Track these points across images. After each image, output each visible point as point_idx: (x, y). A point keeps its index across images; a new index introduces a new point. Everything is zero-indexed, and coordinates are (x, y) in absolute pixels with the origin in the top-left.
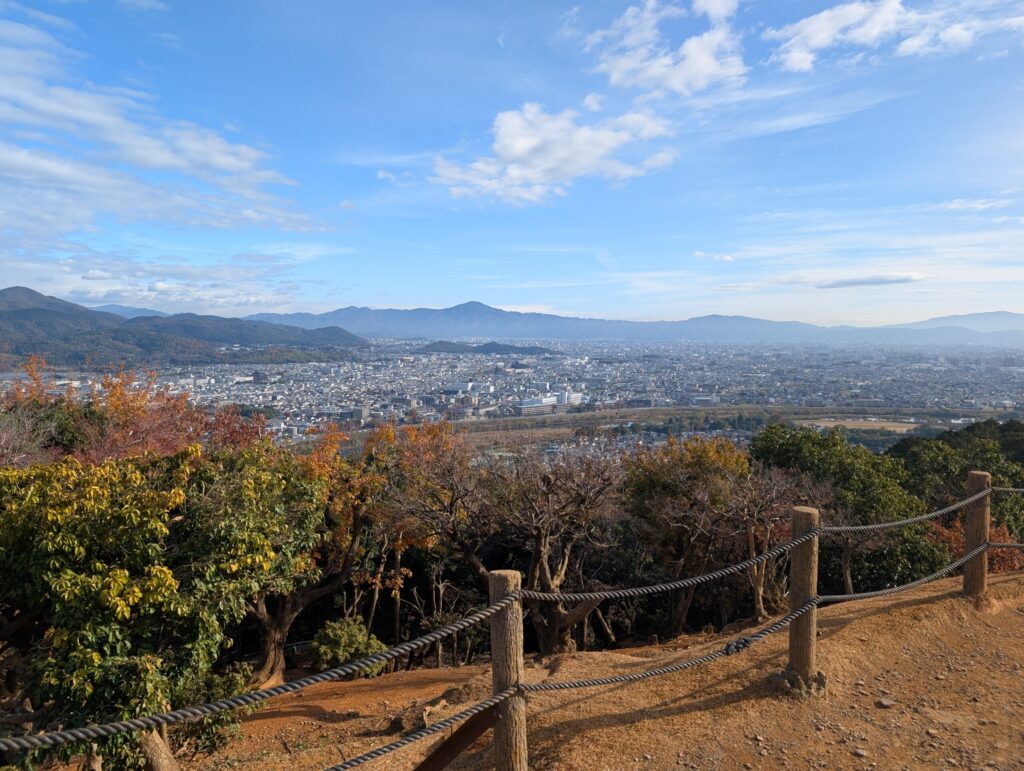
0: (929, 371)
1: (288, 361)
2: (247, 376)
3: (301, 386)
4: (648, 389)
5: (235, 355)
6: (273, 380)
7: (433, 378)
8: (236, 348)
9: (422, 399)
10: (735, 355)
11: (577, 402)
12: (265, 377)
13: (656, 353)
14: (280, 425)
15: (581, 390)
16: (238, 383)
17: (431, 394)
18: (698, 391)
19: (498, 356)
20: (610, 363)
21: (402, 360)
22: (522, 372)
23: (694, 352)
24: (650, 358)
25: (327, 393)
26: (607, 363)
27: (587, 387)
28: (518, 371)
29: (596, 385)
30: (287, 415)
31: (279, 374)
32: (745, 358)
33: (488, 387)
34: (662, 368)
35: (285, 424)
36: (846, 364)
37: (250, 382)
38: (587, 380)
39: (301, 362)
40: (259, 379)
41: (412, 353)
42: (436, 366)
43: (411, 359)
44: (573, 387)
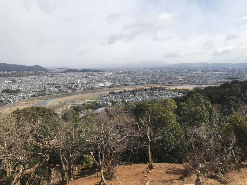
0: (197, 74)
1: (23, 76)
2: (9, 81)
3: (27, 83)
4: (128, 81)
5: (5, 75)
6: (18, 82)
7: (67, 79)
8: (6, 73)
9: (65, 86)
10: (150, 71)
11: (109, 85)
12: (16, 81)
13: (130, 71)
14: (20, 95)
15: (110, 82)
16: (7, 83)
17: (67, 84)
18: (141, 81)
19: (87, 73)
20: (118, 74)
21: (58, 75)
22: (94, 77)
23: (140, 70)
24: (128, 72)
25: (35, 85)
26: (117, 74)
27: (112, 81)
28: (93, 77)
29: (114, 80)
30: (23, 92)
31: (20, 80)
32: (153, 72)
33: (84, 82)
34: (131, 75)
35: (22, 95)
36: (178, 73)
37: (10, 83)
38: (112, 79)
39: (27, 76)
40: (13, 81)
41: (61, 72)
42: (68, 76)
43: (61, 74)
44: (108, 81)
